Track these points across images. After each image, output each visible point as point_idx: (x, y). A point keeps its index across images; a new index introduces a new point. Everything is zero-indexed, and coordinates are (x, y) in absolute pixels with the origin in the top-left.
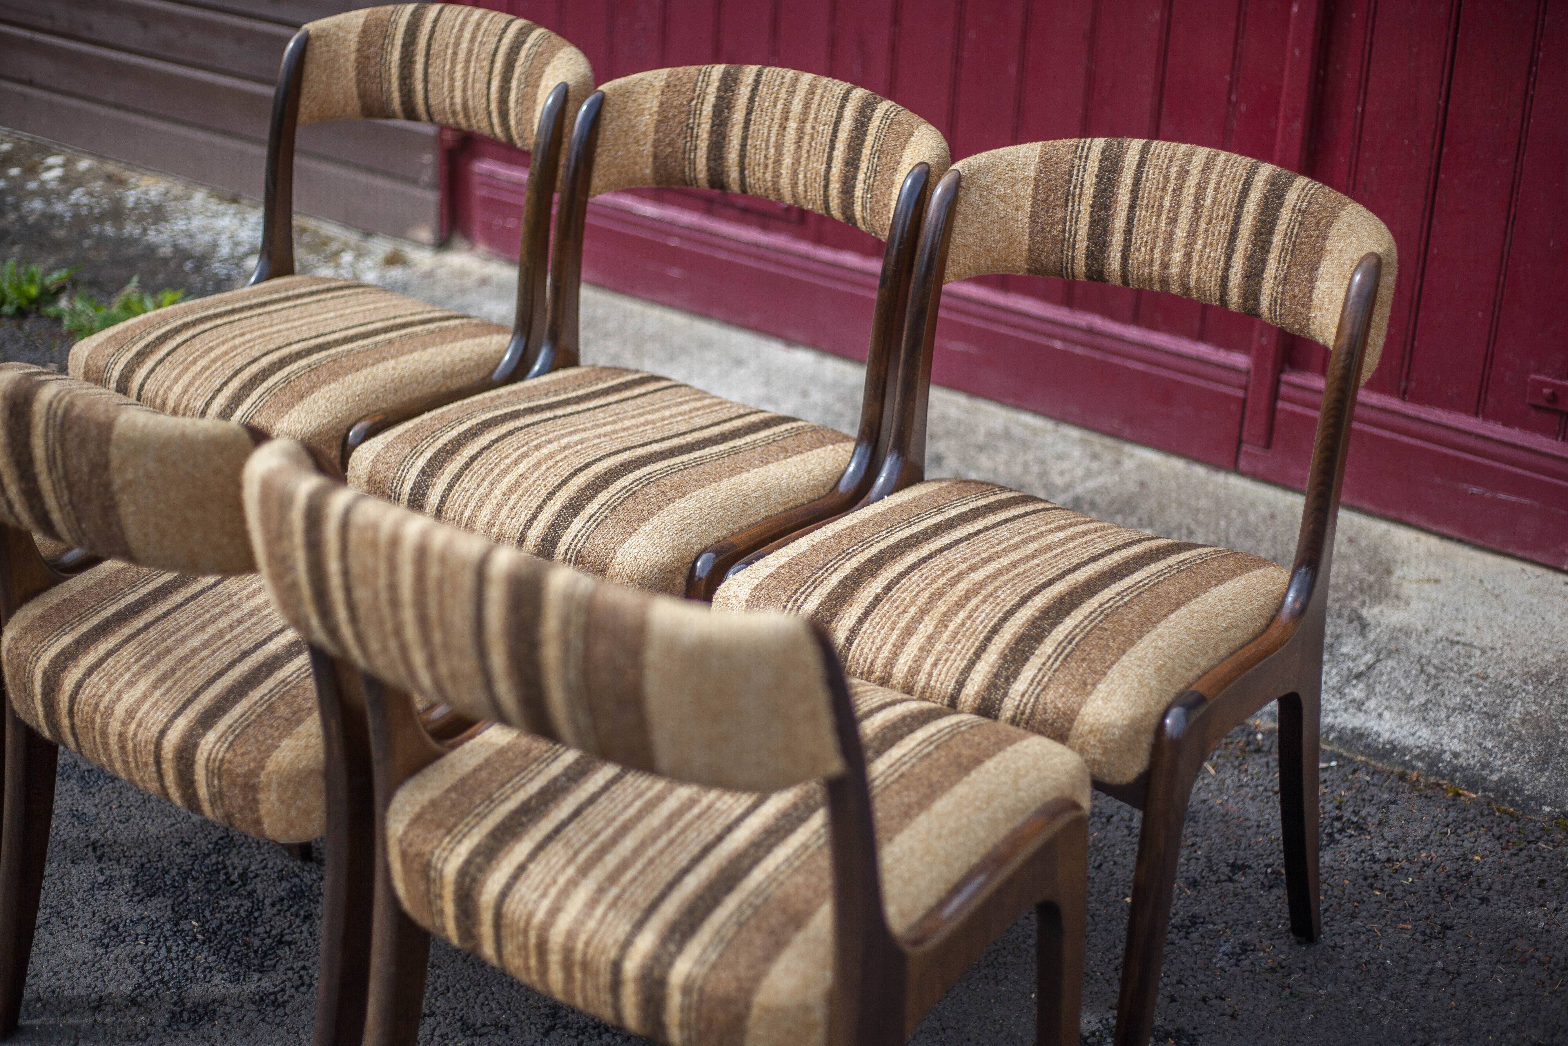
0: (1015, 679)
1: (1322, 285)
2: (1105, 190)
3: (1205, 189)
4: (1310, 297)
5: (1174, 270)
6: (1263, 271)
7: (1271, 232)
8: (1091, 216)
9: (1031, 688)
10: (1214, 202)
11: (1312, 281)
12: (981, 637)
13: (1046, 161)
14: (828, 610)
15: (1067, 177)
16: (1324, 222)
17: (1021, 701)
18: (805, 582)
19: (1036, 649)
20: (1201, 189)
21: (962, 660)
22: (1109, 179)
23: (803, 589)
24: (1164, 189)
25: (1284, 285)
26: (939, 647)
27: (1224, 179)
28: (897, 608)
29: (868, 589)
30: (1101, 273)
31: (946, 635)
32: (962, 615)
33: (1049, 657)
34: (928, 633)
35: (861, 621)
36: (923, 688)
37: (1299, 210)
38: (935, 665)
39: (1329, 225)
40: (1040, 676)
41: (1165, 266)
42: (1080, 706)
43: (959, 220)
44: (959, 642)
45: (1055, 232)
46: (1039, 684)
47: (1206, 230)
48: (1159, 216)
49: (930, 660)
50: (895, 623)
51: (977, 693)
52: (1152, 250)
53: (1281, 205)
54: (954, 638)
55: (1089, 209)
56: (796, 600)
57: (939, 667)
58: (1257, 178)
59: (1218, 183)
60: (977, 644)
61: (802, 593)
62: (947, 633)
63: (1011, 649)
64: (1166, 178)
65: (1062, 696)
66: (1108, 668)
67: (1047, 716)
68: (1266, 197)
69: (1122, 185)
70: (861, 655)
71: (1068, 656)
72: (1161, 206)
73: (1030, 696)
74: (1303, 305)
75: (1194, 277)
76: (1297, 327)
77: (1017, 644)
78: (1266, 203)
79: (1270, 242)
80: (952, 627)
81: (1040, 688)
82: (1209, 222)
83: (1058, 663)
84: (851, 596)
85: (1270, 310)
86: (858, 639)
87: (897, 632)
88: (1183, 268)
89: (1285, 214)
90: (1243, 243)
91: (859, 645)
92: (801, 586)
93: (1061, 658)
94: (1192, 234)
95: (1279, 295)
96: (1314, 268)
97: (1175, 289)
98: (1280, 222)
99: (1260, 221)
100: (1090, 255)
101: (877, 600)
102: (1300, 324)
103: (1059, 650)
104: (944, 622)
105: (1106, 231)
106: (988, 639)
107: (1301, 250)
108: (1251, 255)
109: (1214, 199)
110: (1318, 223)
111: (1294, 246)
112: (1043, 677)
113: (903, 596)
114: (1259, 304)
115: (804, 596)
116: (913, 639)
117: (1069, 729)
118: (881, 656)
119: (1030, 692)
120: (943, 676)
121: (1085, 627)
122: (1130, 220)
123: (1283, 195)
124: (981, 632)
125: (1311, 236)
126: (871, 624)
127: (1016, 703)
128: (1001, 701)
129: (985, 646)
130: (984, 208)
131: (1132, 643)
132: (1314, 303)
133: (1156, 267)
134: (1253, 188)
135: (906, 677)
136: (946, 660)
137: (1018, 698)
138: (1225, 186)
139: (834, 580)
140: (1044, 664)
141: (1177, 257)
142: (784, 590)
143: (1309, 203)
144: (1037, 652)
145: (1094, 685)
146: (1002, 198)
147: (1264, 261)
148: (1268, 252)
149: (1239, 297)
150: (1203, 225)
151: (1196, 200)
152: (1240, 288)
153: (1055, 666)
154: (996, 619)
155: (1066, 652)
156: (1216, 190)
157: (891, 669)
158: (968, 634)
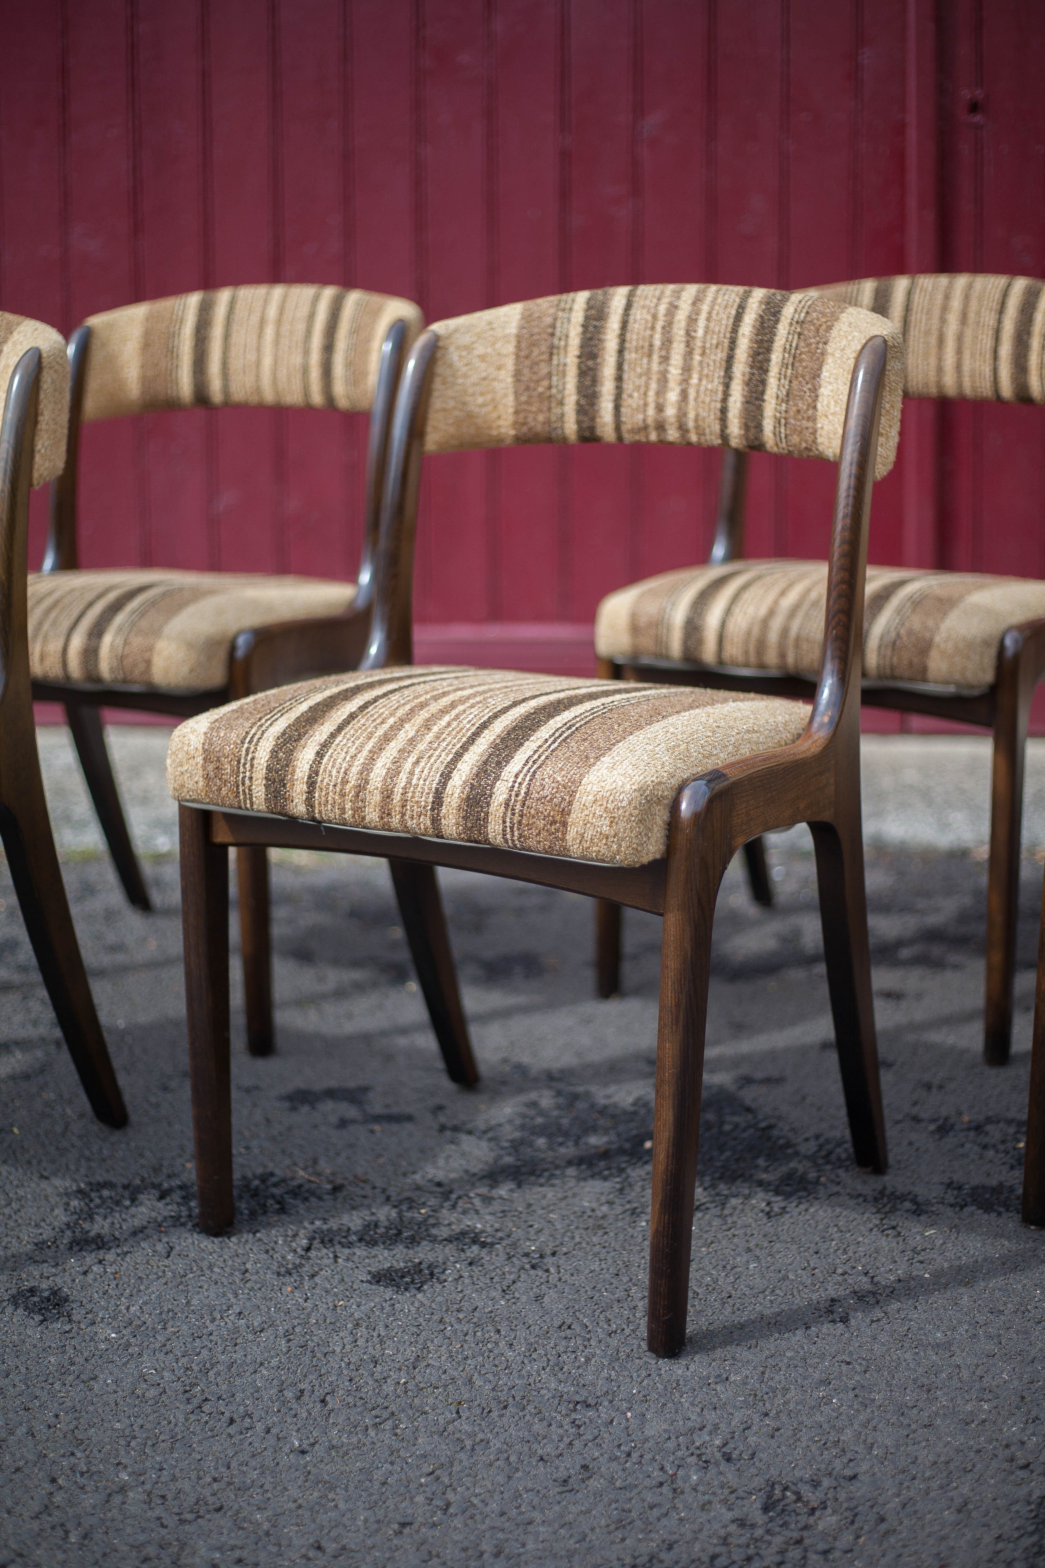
0: (507, 762)
1: (825, 391)
2: (591, 339)
3: (696, 320)
4: (815, 408)
5: (670, 412)
6: (763, 393)
7: (769, 350)
8: (579, 368)
9: (526, 768)
10: (706, 333)
11: (815, 390)
12: (469, 734)
13: (527, 318)
14: (296, 730)
15: (550, 330)
16: (824, 327)
17: (515, 782)
18: (271, 712)
19: (530, 736)
20: (692, 320)
21: (447, 755)
22: (595, 327)
23: (269, 716)
24: (653, 328)
25: (787, 402)
26: (421, 747)
27: (717, 307)
28: (374, 721)
29: (343, 710)
30: (592, 429)
31: (429, 737)
32: (447, 718)
33: (546, 740)
34: (410, 737)
35: (333, 736)
36: (405, 788)
37: (797, 322)
38: (417, 762)
39: (829, 328)
40: (536, 757)
41: (660, 408)
42: (582, 776)
43: (437, 384)
44: (444, 740)
45: (540, 389)
46: (534, 762)
47: (701, 363)
48: (650, 355)
49: (411, 760)
50: (372, 733)
51: (465, 782)
52: (645, 394)
53: (777, 321)
54: (438, 738)
55: (576, 360)
56: (261, 726)
57: (422, 764)
58: (750, 300)
59: (710, 313)
60: (464, 739)
61: (267, 720)
62: (431, 734)
63: (503, 740)
64: (655, 317)
65: (561, 769)
66: (614, 744)
67: (546, 792)
68: (761, 316)
69: (609, 331)
70: (333, 767)
71: (567, 738)
72: (651, 345)
73: (526, 775)
74: (809, 419)
75: (691, 415)
76: (804, 445)
77: (509, 734)
78: (762, 323)
79: (768, 360)
80: (435, 729)
81: (535, 766)
82: (703, 354)
83: (556, 744)
84: (323, 716)
85: (775, 434)
86: (331, 751)
87: (373, 740)
88: (680, 409)
89: (782, 329)
90: (740, 368)
91: (331, 757)
92: (266, 715)
93: (559, 741)
94: (687, 369)
95: (784, 415)
96: (816, 375)
97: (672, 435)
98: (777, 338)
99: (757, 342)
100: (581, 410)
101: (352, 716)
102: (806, 441)
103: (557, 735)
104: (427, 726)
105: (595, 381)
106: (477, 734)
107: (801, 361)
108: (750, 380)
109: (707, 328)
110: (817, 330)
111: (794, 357)
112: (539, 757)
113: (381, 711)
114: (762, 431)
115: (269, 722)
116: (392, 744)
117: (570, 803)
118: (356, 763)
119: (524, 771)
120: (426, 772)
121: (586, 717)
122: (620, 367)
123: (779, 312)
124: (468, 730)
125: (810, 344)
126: (344, 737)
127: (510, 784)
128: (493, 786)
129: (473, 740)
130: (465, 369)
131: (639, 727)
132: (819, 413)
133: (651, 411)
134: (748, 310)
135: (385, 779)
136: (429, 757)
137: (512, 779)
138: (718, 314)
139: (304, 707)
140: (540, 747)
141: (673, 396)
142: (248, 719)
143: (807, 313)
144: (532, 738)
145: (597, 758)
146: (483, 358)
147: (763, 382)
148: (766, 371)
149: (740, 428)
150: (697, 358)
151: (688, 333)
152: (741, 417)
153: (552, 747)
154: (487, 717)
155: (565, 735)
156: (708, 319)
157: (368, 775)
158: (454, 733)
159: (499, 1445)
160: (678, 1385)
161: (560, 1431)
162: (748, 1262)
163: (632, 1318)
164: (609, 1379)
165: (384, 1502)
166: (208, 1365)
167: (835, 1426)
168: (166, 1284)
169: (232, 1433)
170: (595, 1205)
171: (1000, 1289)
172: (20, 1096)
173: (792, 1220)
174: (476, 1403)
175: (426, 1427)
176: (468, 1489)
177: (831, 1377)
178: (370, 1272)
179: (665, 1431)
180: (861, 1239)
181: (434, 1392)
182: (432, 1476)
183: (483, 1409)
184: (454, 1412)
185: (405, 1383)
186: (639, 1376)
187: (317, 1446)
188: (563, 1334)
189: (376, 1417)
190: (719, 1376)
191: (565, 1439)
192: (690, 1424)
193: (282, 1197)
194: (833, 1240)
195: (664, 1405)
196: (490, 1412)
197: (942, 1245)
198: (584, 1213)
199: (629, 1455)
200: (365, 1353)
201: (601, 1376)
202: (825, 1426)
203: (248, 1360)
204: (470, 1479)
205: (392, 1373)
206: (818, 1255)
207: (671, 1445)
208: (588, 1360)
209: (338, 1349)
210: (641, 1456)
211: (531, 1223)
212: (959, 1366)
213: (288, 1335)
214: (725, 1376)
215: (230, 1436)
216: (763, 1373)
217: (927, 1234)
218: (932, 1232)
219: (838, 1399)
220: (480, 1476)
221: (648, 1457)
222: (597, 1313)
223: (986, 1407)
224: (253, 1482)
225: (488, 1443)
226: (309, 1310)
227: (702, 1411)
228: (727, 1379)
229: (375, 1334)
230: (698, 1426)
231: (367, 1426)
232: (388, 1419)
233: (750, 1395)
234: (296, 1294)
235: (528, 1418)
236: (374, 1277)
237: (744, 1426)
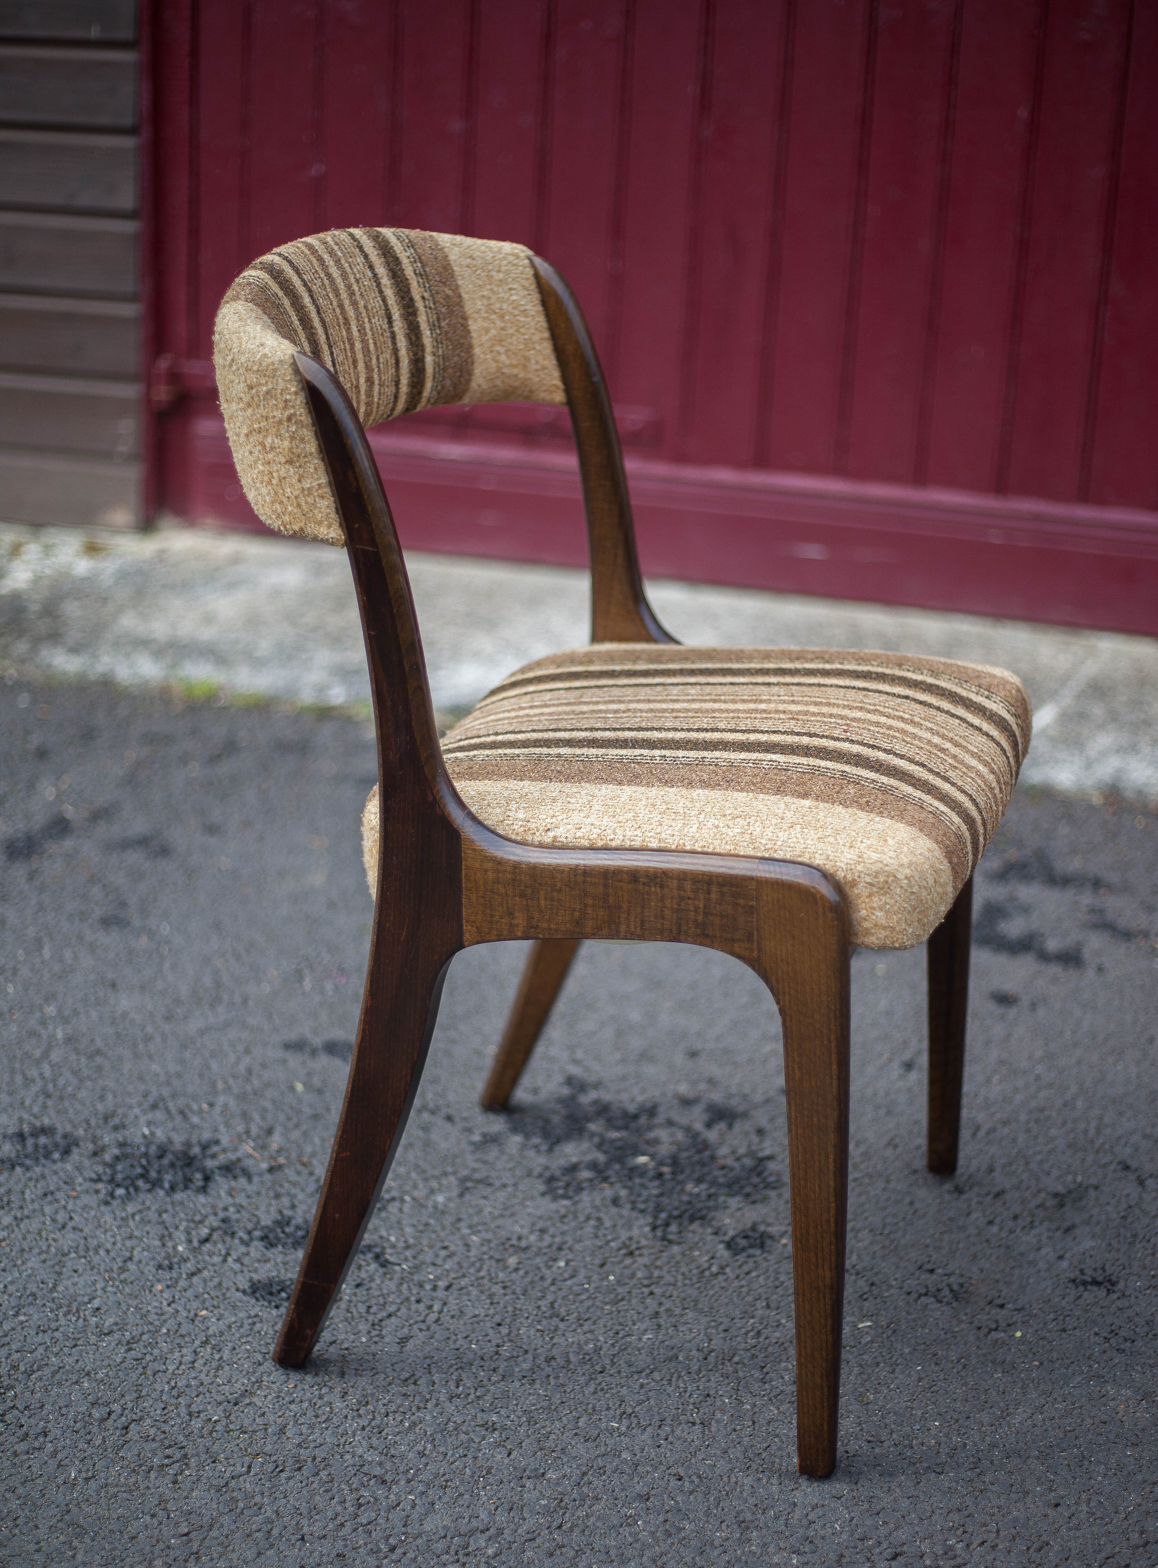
159: (269, 1514)
160: (489, 1472)
161: (339, 1508)
162: (646, 1331)
163: (485, 1382)
164: (422, 1454)
165: (122, 1560)
166: (35, 1367)
167: (623, 1554)
168: (44, 1261)
169: (19, 1451)
170: (525, 1231)
171: (895, 1413)
172: (22, 1007)
173: (724, 1284)
174: (273, 1458)
175: (209, 1478)
176: (212, 1560)
177: (653, 1492)
178: (251, 1280)
179: (444, 1527)
180: (783, 1321)
181: (239, 1437)
182: (185, 1538)
183: (277, 1467)
184: (246, 1465)
185: (216, 1422)
186: (453, 1455)
187: (92, 1481)
188: (404, 1390)
189: (168, 1457)
190: (536, 1469)
191: (339, 1518)
192: (475, 1523)
193: (213, 1172)
194: (753, 1317)
195: (461, 1495)
196: (281, 1471)
197: (868, 1343)
198: (509, 1239)
199: (393, 1549)
200: (195, 1378)
201: (415, 1449)
202: (613, 1553)
203: (77, 1367)
204: (220, 1549)
205: (209, 1407)
206: (726, 1334)
207: (440, 1546)
208: (414, 1424)
209: (171, 1368)
210: (405, 1554)
211: (446, 1244)
212: (795, 1505)
213: (129, 1345)
214: (542, 1471)
215: (15, 1454)
216: (584, 1474)
217: (860, 1326)
218: (869, 1324)
219: (644, 1522)
220: (231, 1548)
221: (411, 1555)
222: (452, 1370)
223: (795, 1561)
224: (9, 1512)
225: (260, 1509)
226: (167, 1316)
227: (496, 1510)
228: (543, 1474)
229: (217, 1356)
230: (481, 1527)
231: (152, 1467)
232: (177, 1461)
233: (555, 1499)
234: (164, 1295)
235: (315, 1485)
236: (252, 1287)
237: (529, 1536)
